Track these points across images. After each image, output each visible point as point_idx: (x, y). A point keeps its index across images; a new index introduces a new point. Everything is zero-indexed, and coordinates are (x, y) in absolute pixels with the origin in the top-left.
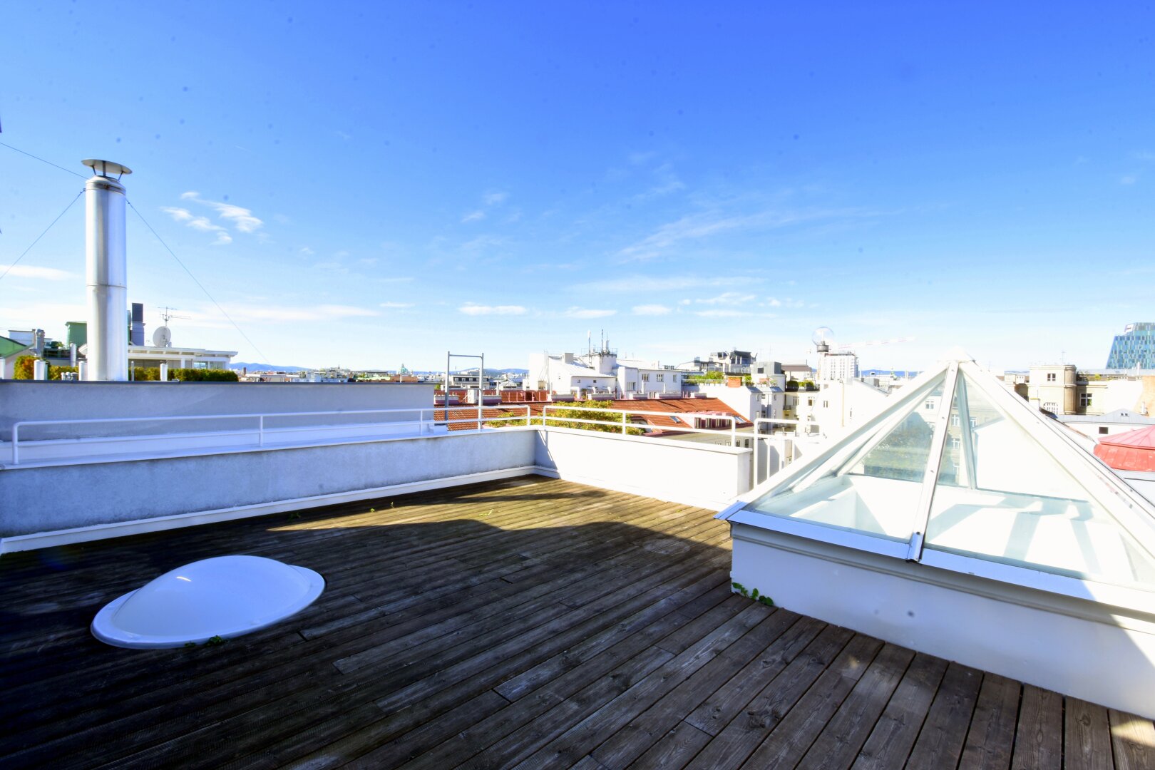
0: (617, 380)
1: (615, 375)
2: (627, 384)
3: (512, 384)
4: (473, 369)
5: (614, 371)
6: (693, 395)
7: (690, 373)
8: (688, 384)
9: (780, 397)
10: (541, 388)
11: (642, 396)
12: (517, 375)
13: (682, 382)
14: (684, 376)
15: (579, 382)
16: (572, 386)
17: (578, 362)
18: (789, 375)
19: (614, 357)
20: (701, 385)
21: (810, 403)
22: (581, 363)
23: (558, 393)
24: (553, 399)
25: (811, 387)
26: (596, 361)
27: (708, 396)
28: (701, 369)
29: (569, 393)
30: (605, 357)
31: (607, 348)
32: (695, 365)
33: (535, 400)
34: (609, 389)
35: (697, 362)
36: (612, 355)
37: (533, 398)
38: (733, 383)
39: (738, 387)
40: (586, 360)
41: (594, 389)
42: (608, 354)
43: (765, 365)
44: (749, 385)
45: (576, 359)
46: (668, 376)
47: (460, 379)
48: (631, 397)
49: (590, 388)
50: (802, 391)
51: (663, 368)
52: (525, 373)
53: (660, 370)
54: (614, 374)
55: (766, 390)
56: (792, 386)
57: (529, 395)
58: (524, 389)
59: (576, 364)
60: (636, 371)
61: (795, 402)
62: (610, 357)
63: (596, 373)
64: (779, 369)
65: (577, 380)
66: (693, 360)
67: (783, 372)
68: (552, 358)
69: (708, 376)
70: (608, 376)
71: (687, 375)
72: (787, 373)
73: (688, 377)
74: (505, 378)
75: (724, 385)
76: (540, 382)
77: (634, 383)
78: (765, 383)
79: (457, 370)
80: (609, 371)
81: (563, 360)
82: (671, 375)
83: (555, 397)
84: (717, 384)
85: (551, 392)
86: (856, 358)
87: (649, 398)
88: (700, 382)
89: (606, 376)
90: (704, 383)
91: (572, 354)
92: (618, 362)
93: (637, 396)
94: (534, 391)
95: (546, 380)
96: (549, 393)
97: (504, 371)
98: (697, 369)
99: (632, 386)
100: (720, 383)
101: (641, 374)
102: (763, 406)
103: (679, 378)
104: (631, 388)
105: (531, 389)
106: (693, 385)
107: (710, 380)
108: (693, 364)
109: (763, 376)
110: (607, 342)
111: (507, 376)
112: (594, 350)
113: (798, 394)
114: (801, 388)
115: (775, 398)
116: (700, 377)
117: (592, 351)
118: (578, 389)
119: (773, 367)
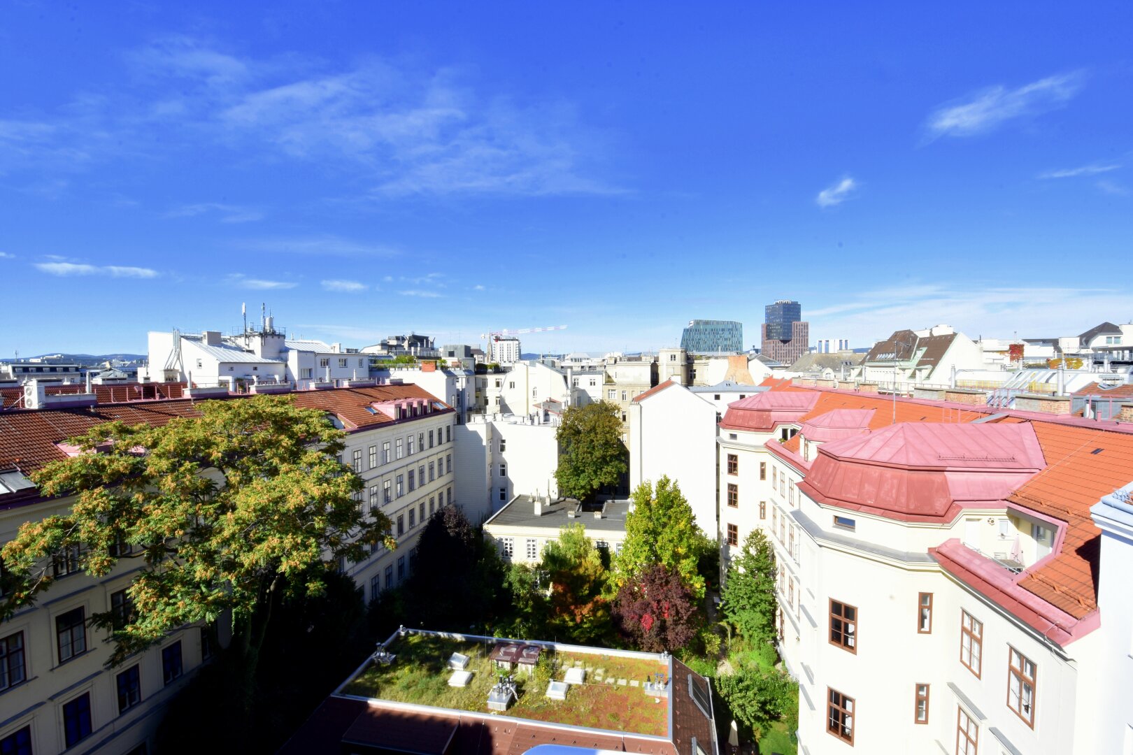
0: (286, 366)
1: (285, 361)
2: (301, 371)
3: (119, 374)
4: (52, 355)
5: (283, 355)
6: (387, 382)
7: (377, 356)
8: (376, 368)
9: (472, 379)
10: (170, 379)
11: (326, 386)
12: (128, 363)
13: (369, 367)
14: (371, 361)
15: (232, 369)
16: (220, 375)
17: (229, 344)
18: (478, 359)
19: (282, 338)
20: (392, 370)
21: (498, 384)
22: (234, 345)
23: (200, 386)
24: (192, 395)
25: (498, 370)
26: (256, 343)
27: (404, 382)
28: (388, 352)
29: (216, 385)
30: (269, 338)
31: (271, 327)
32: (382, 349)
33: (161, 397)
34: (277, 377)
35: (384, 345)
36: (279, 335)
37: (157, 395)
38: (428, 366)
39: (433, 371)
40: (241, 342)
41: (255, 378)
42: (273, 334)
43: (456, 349)
44: (445, 369)
45: (225, 341)
46: (352, 361)
47: (26, 370)
48: (312, 386)
49: (249, 377)
50: (490, 373)
51: (345, 352)
52: (143, 361)
53: (342, 354)
54: (282, 359)
55: (459, 372)
56: (481, 369)
57: (149, 389)
58: (141, 380)
59: (226, 347)
60: (312, 355)
61: (485, 384)
62: (276, 338)
63: (257, 358)
64: (469, 352)
65: (226, 367)
66: (380, 342)
67: (472, 356)
68: (187, 338)
69: (398, 361)
70: (275, 361)
71: (374, 359)
72: (475, 356)
73: (375, 362)
74: (108, 366)
75: (418, 369)
76: (166, 371)
77: (310, 370)
78: (458, 366)
79: (19, 357)
80: (275, 355)
81: (205, 341)
82: (357, 359)
83: (196, 392)
84: (410, 369)
85: (189, 385)
86: (519, 343)
87: (335, 387)
88: (390, 367)
89: (270, 361)
90: (394, 367)
91: (219, 334)
92: (287, 345)
93: (321, 386)
94: (157, 383)
95: (178, 367)
96: (185, 386)
97: (106, 357)
98: (385, 352)
99: (308, 373)
100: (413, 367)
101: (319, 359)
102: (458, 390)
103: (366, 363)
104: (307, 376)
105: (152, 380)
106: (383, 371)
107: (401, 364)
108: (379, 347)
109: (455, 359)
110: (271, 320)
111: (111, 364)
112: (252, 329)
113: (488, 377)
114: (490, 370)
115: (468, 381)
116: (390, 361)
117: (249, 330)
118: (230, 379)
119: (463, 350)
